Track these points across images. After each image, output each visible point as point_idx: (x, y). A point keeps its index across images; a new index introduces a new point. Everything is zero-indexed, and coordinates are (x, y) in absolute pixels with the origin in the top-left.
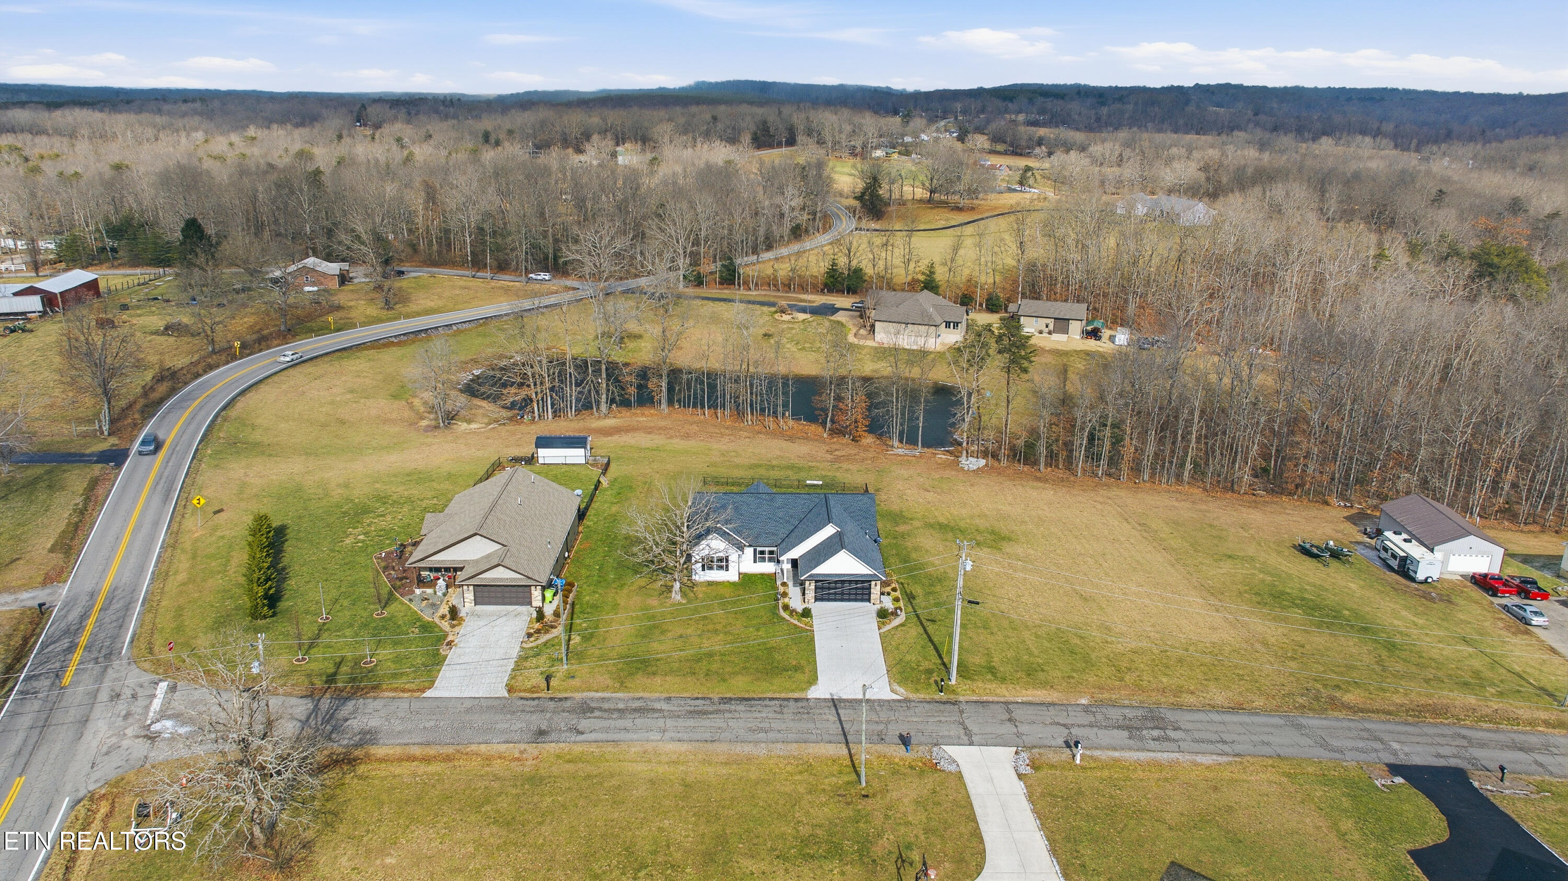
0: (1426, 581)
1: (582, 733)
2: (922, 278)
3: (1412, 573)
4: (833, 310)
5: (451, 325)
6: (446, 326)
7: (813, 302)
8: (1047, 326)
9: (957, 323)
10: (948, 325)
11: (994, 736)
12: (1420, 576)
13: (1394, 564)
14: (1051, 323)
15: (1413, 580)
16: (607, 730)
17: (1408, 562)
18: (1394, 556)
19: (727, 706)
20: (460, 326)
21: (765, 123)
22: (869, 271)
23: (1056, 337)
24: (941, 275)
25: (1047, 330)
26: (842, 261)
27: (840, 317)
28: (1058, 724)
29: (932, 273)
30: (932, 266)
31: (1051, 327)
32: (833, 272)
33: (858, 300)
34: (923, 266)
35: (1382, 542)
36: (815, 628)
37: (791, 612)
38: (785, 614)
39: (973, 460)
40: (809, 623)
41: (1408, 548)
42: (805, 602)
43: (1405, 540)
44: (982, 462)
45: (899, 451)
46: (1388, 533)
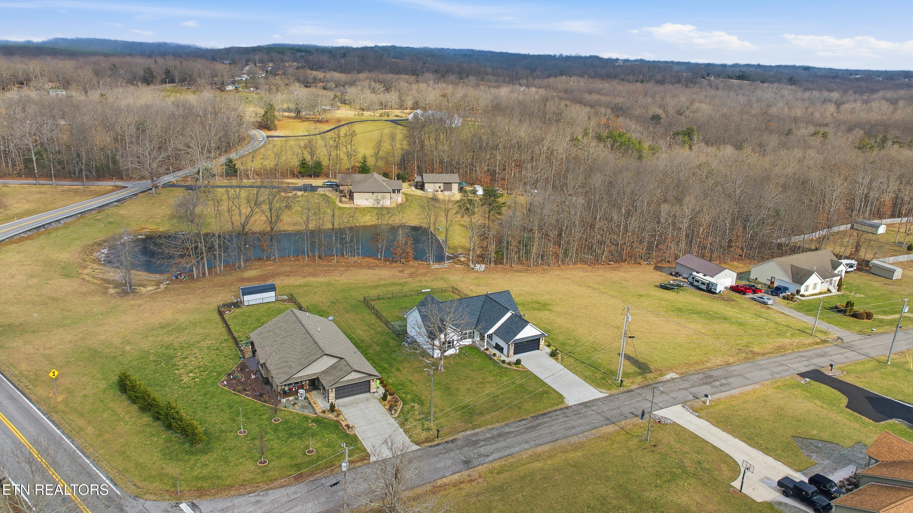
0: (720, 292)
1: (488, 456)
2: (358, 164)
3: (713, 290)
4: (313, 189)
5: (59, 220)
6: (56, 221)
7: (297, 184)
8: (440, 188)
9: (400, 190)
10: (394, 191)
11: (665, 402)
12: (718, 291)
13: (704, 287)
14: (442, 185)
15: (715, 293)
16: (498, 450)
17: (710, 285)
18: (703, 284)
19: (538, 421)
20: (65, 220)
21: (149, 69)
22: (325, 163)
23: (447, 193)
24: (371, 162)
25: (440, 190)
26: (308, 158)
27: (321, 191)
28: (680, 389)
29: (365, 161)
30: (365, 157)
31: (442, 188)
32: (303, 164)
33: (327, 181)
34: (360, 157)
35: (693, 278)
36: (529, 369)
37: (509, 364)
38: (505, 365)
39: (479, 265)
40: (524, 367)
41: (708, 279)
42: (508, 356)
43: (704, 276)
44: (483, 266)
45: (436, 266)
46: (695, 273)
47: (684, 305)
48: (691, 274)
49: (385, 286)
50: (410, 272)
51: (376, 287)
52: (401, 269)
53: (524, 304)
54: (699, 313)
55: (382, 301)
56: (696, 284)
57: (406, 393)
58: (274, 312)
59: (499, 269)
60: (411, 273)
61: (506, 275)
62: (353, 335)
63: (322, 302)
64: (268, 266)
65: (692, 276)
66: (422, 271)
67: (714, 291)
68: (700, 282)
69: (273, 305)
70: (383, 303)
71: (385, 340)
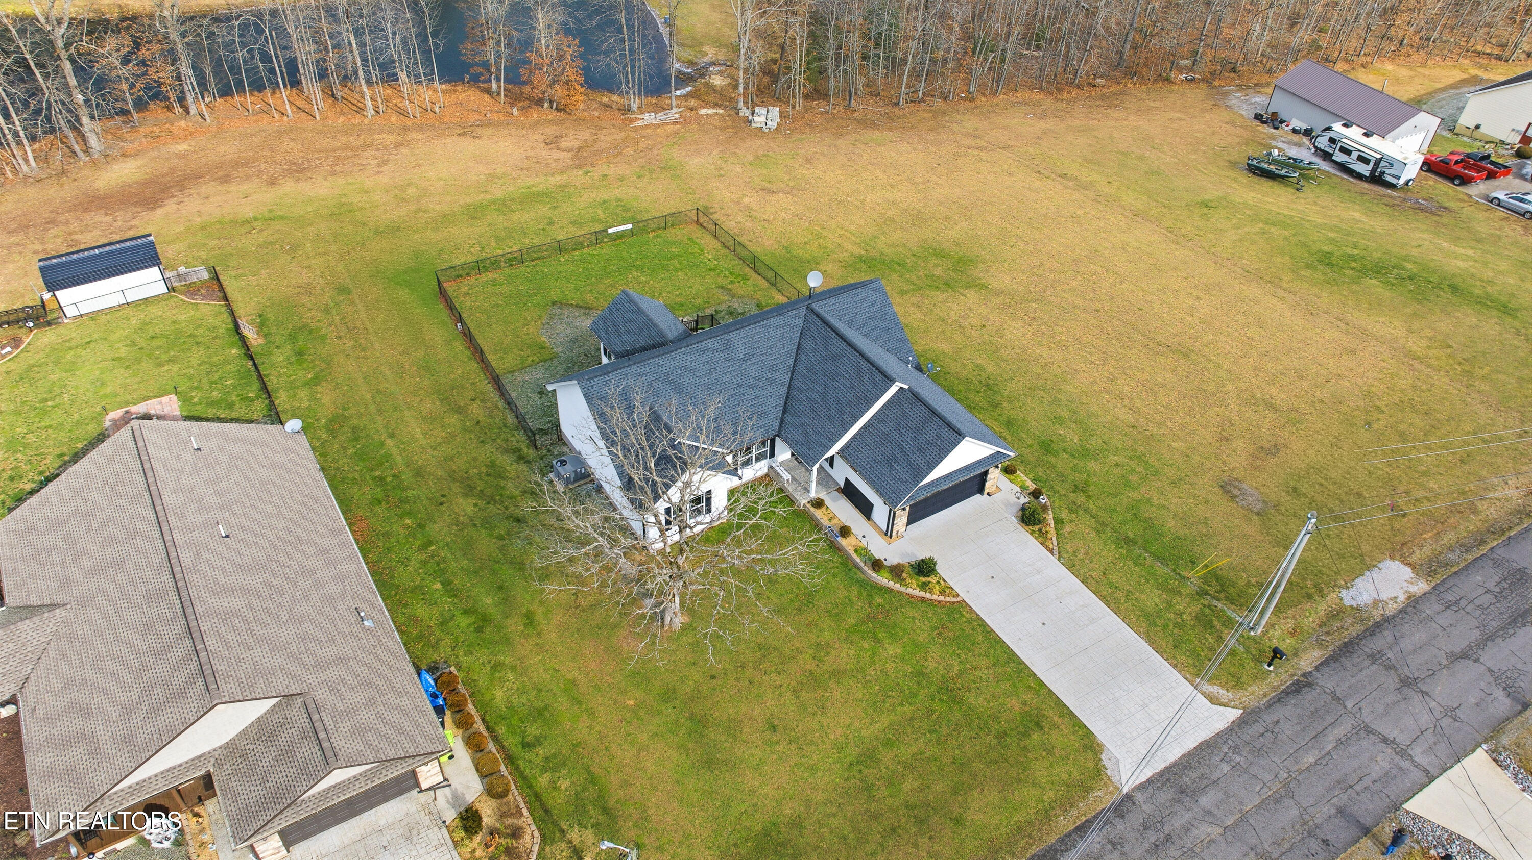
0: (1407, 183)
3: (1389, 179)
12: (1401, 182)
13: (1364, 169)
15: (1392, 186)
17: (1383, 164)
18: (1363, 159)
35: (1332, 141)
36: (963, 595)
37: (896, 571)
38: (883, 579)
39: (763, 111)
40: (947, 590)
41: (1377, 145)
42: (888, 533)
43: (1366, 135)
44: (775, 111)
45: (649, 118)
46: (1338, 127)
47: (1332, 241)
48: (1329, 129)
49: (504, 205)
50: (576, 144)
51: (474, 213)
52: (551, 130)
53: (902, 264)
54: (1379, 270)
55: (490, 276)
56: (1339, 157)
57: (552, 764)
58: (155, 343)
59: (819, 119)
60: (580, 149)
61: (839, 142)
62: (390, 442)
63: (308, 289)
64: (176, 139)
65: (1329, 134)
66: (610, 137)
67: (1393, 181)
68: (1355, 155)
69: (155, 311)
70: (494, 283)
71: (492, 465)
